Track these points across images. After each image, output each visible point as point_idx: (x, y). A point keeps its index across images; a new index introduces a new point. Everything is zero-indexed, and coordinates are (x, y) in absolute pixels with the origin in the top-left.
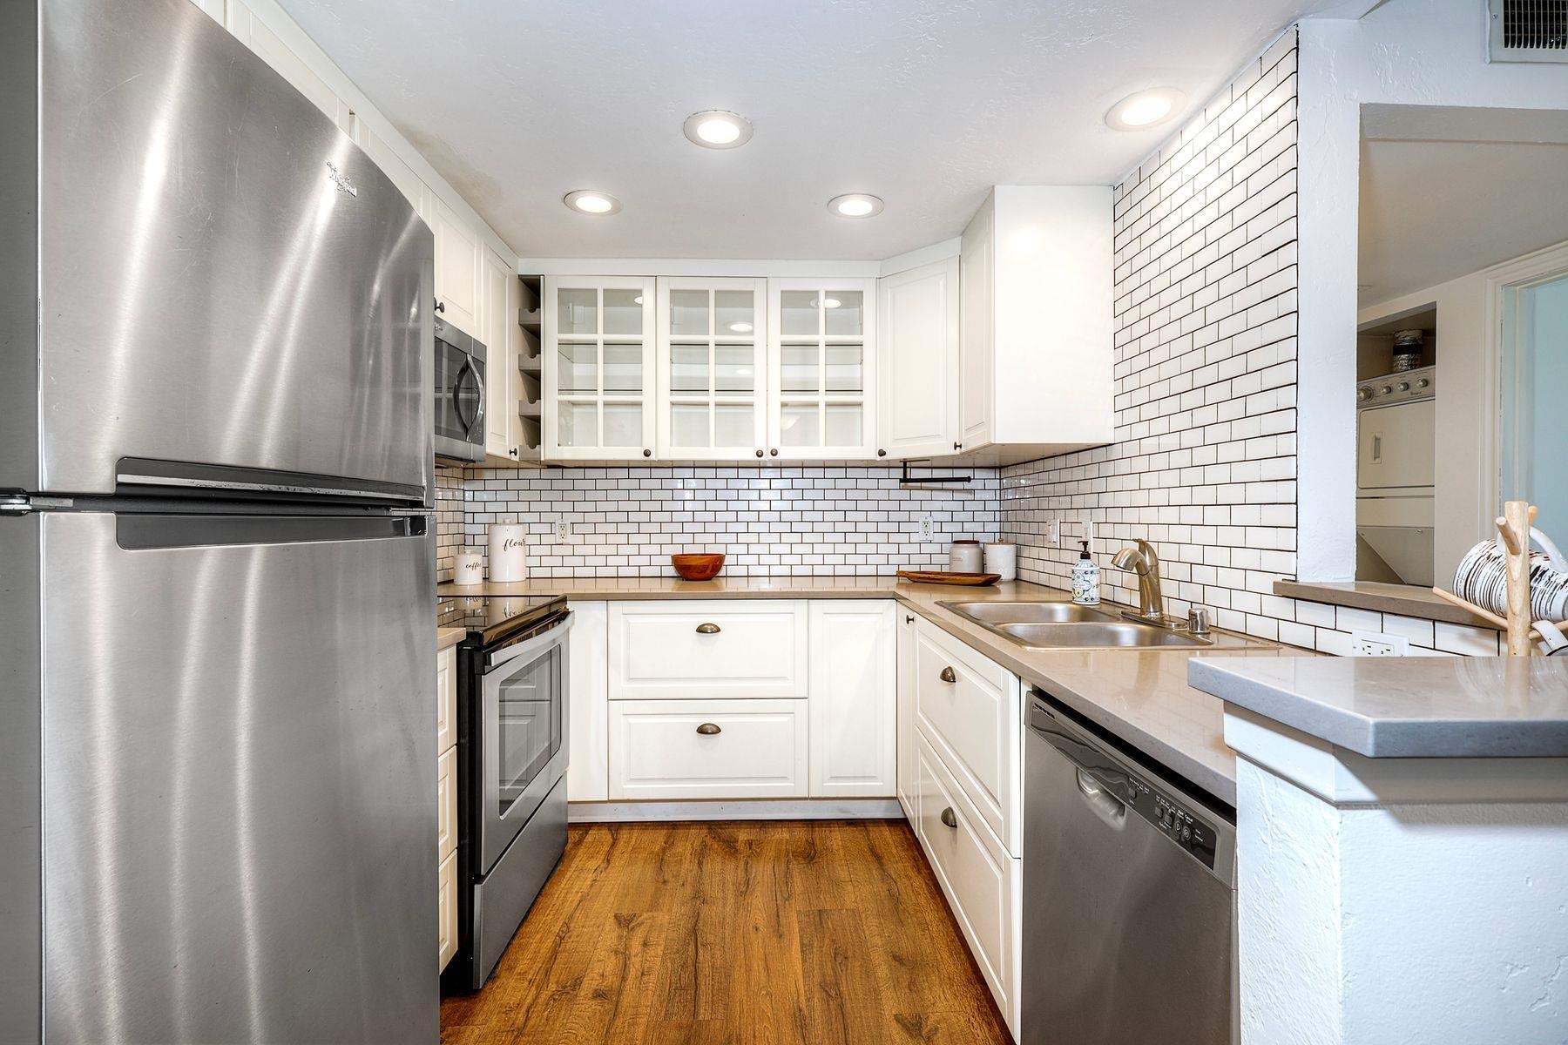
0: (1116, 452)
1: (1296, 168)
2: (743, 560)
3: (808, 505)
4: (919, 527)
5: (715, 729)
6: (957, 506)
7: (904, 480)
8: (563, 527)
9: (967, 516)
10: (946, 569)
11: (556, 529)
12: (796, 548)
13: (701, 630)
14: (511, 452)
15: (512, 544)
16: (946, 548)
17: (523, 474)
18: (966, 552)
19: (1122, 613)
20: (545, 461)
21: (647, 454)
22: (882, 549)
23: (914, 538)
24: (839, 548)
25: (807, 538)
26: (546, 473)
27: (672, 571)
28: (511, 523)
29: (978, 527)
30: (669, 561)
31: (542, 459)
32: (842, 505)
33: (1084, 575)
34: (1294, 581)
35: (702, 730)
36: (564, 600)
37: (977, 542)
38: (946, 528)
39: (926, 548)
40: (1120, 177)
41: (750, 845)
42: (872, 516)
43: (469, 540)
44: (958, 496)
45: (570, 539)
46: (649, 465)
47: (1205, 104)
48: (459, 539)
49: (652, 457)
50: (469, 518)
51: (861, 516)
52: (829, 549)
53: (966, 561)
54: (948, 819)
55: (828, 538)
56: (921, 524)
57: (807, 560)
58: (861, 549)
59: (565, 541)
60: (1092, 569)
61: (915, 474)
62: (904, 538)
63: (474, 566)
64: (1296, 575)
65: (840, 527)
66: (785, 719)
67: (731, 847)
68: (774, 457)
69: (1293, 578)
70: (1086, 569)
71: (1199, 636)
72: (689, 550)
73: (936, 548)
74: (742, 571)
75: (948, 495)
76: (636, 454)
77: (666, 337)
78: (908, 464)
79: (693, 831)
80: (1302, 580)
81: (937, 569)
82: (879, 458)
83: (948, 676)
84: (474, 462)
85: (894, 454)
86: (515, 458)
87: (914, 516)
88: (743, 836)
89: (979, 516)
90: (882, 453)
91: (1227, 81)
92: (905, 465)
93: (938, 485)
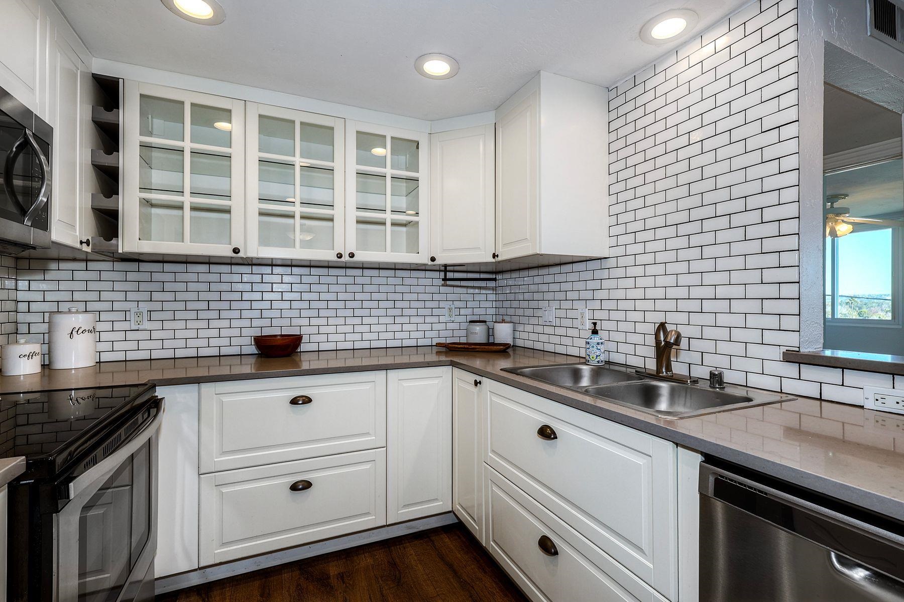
0: (612, 263)
1: (797, 72)
2: (314, 338)
3: (367, 296)
4: (445, 311)
5: (306, 484)
6: (470, 298)
7: (445, 279)
8: (139, 314)
9: (476, 304)
10: (463, 340)
11: (131, 316)
12: (357, 329)
13: (294, 402)
14: (81, 243)
15: (80, 331)
16: (464, 326)
17: (91, 265)
18: (478, 328)
19: (636, 371)
20: (122, 254)
21: (236, 251)
22: (421, 327)
23: (442, 319)
24: (390, 328)
25: (366, 320)
26: (119, 266)
27: (253, 350)
28: (77, 312)
29: (482, 311)
30: (247, 341)
31: (120, 251)
32: (391, 296)
33: (597, 345)
34: (797, 351)
35: (294, 487)
36: (153, 386)
37: (485, 322)
38: (463, 312)
39: (450, 326)
40: (616, 82)
41: (342, 578)
42: (413, 304)
43: (23, 328)
44: (471, 291)
45: (147, 325)
46: (236, 261)
47: (702, 32)
48: (10, 328)
49: (241, 254)
50: (23, 307)
51: (406, 304)
52: (383, 328)
53: (478, 334)
54: (547, 546)
55: (382, 320)
56: (447, 309)
57: (366, 336)
58: (405, 327)
59: (141, 327)
60: (601, 341)
61: (450, 275)
62: (435, 319)
63: (31, 356)
64: (799, 348)
65: (391, 312)
66: (367, 466)
67: (324, 582)
68: (351, 259)
69: (797, 349)
70: (599, 341)
71: (718, 389)
72: (267, 332)
73: (456, 326)
74: (314, 347)
75: (464, 290)
76: (225, 251)
77: (254, 154)
78: (448, 268)
79: (286, 576)
80: (804, 350)
81: (457, 340)
82: (430, 263)
83: (546, 433)
84: (34, 248)
85: (440, 261)
86: (88, 249)
87: (442, 304)
88: (333, 570)
89: (483, 304)
90: (433, 259)
91: (727, 15)
92: (445, 268)
93: (457, 283)
